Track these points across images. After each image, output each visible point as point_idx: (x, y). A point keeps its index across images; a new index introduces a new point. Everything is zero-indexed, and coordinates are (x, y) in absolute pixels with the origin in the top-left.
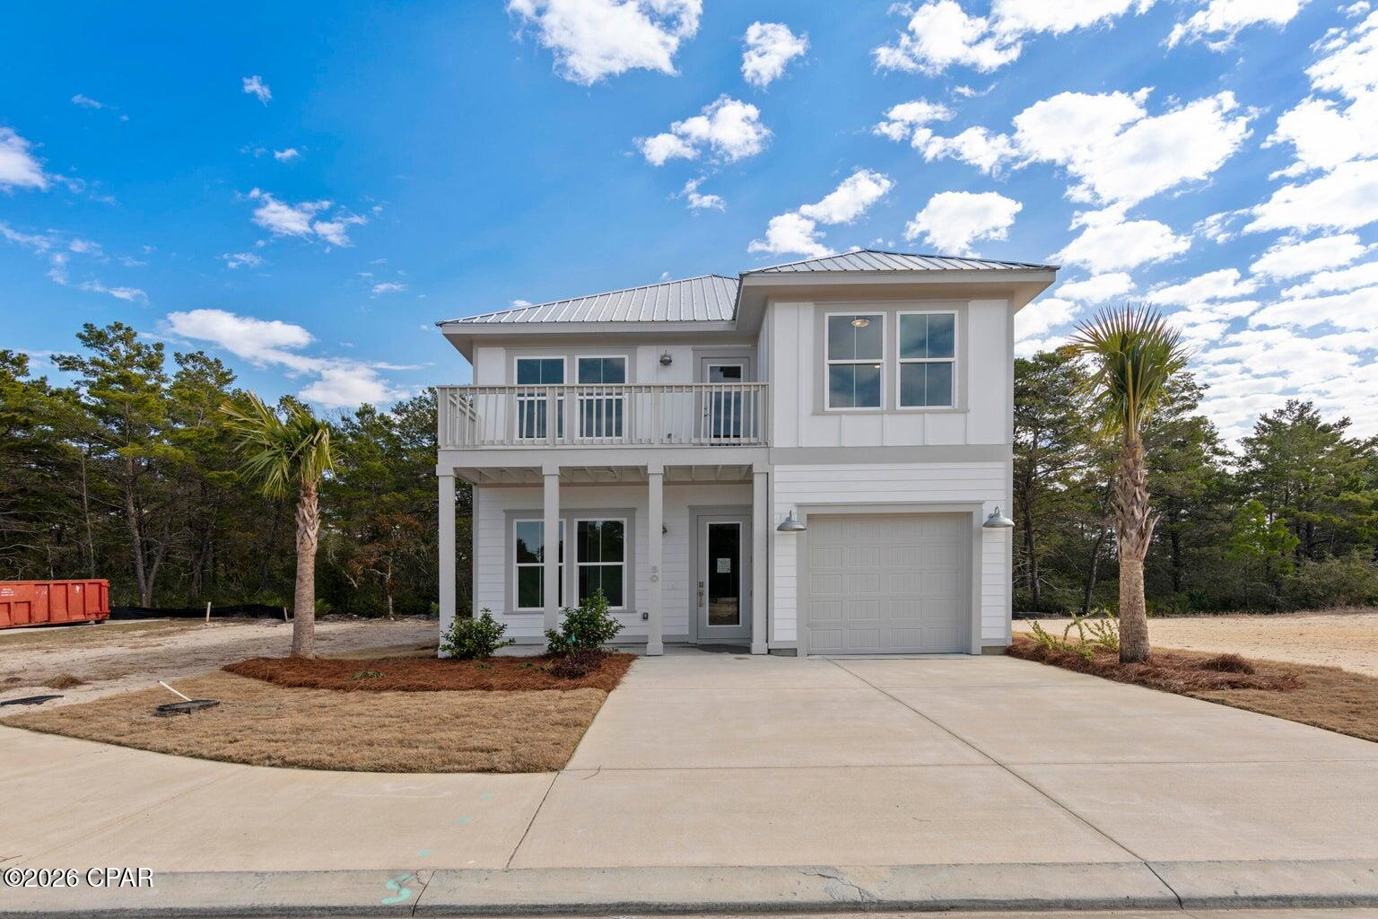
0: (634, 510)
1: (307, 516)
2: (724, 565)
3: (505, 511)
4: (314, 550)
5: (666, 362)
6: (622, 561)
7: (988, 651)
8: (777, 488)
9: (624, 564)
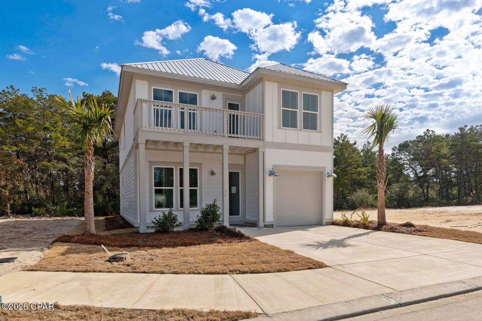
0: (201, 164)
1: (91, 160)
2: (234, 190)
3: (149, 161)
4: (92, 179)
5: (213, 98)
6: (197, 187)
7: (327, 224)
8: (267, 158)
9: (198, 188)
